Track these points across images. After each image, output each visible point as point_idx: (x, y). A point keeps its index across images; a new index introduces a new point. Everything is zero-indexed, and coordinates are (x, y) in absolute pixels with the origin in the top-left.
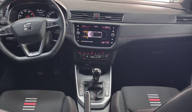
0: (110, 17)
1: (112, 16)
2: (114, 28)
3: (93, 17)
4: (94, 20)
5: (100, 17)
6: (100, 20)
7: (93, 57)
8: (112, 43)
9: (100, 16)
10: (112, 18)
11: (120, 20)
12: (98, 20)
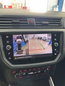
0: (48, 23)
1: (49, 21)
2: (55, 35)
3: (27, 23)
4: (28, 27)
5: (36, 23)
6: (36, 26)
7: (32, 73)
8: (55, 54)
9: (36, 21)
10: (49, 24)
11: (58, 25)
12: (34, 26)
